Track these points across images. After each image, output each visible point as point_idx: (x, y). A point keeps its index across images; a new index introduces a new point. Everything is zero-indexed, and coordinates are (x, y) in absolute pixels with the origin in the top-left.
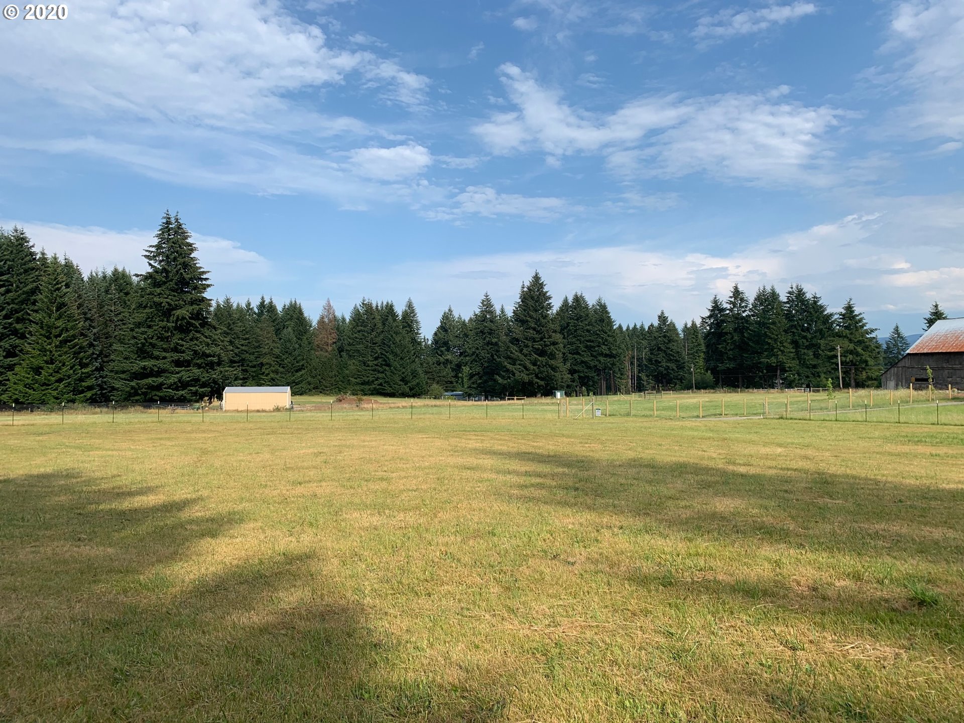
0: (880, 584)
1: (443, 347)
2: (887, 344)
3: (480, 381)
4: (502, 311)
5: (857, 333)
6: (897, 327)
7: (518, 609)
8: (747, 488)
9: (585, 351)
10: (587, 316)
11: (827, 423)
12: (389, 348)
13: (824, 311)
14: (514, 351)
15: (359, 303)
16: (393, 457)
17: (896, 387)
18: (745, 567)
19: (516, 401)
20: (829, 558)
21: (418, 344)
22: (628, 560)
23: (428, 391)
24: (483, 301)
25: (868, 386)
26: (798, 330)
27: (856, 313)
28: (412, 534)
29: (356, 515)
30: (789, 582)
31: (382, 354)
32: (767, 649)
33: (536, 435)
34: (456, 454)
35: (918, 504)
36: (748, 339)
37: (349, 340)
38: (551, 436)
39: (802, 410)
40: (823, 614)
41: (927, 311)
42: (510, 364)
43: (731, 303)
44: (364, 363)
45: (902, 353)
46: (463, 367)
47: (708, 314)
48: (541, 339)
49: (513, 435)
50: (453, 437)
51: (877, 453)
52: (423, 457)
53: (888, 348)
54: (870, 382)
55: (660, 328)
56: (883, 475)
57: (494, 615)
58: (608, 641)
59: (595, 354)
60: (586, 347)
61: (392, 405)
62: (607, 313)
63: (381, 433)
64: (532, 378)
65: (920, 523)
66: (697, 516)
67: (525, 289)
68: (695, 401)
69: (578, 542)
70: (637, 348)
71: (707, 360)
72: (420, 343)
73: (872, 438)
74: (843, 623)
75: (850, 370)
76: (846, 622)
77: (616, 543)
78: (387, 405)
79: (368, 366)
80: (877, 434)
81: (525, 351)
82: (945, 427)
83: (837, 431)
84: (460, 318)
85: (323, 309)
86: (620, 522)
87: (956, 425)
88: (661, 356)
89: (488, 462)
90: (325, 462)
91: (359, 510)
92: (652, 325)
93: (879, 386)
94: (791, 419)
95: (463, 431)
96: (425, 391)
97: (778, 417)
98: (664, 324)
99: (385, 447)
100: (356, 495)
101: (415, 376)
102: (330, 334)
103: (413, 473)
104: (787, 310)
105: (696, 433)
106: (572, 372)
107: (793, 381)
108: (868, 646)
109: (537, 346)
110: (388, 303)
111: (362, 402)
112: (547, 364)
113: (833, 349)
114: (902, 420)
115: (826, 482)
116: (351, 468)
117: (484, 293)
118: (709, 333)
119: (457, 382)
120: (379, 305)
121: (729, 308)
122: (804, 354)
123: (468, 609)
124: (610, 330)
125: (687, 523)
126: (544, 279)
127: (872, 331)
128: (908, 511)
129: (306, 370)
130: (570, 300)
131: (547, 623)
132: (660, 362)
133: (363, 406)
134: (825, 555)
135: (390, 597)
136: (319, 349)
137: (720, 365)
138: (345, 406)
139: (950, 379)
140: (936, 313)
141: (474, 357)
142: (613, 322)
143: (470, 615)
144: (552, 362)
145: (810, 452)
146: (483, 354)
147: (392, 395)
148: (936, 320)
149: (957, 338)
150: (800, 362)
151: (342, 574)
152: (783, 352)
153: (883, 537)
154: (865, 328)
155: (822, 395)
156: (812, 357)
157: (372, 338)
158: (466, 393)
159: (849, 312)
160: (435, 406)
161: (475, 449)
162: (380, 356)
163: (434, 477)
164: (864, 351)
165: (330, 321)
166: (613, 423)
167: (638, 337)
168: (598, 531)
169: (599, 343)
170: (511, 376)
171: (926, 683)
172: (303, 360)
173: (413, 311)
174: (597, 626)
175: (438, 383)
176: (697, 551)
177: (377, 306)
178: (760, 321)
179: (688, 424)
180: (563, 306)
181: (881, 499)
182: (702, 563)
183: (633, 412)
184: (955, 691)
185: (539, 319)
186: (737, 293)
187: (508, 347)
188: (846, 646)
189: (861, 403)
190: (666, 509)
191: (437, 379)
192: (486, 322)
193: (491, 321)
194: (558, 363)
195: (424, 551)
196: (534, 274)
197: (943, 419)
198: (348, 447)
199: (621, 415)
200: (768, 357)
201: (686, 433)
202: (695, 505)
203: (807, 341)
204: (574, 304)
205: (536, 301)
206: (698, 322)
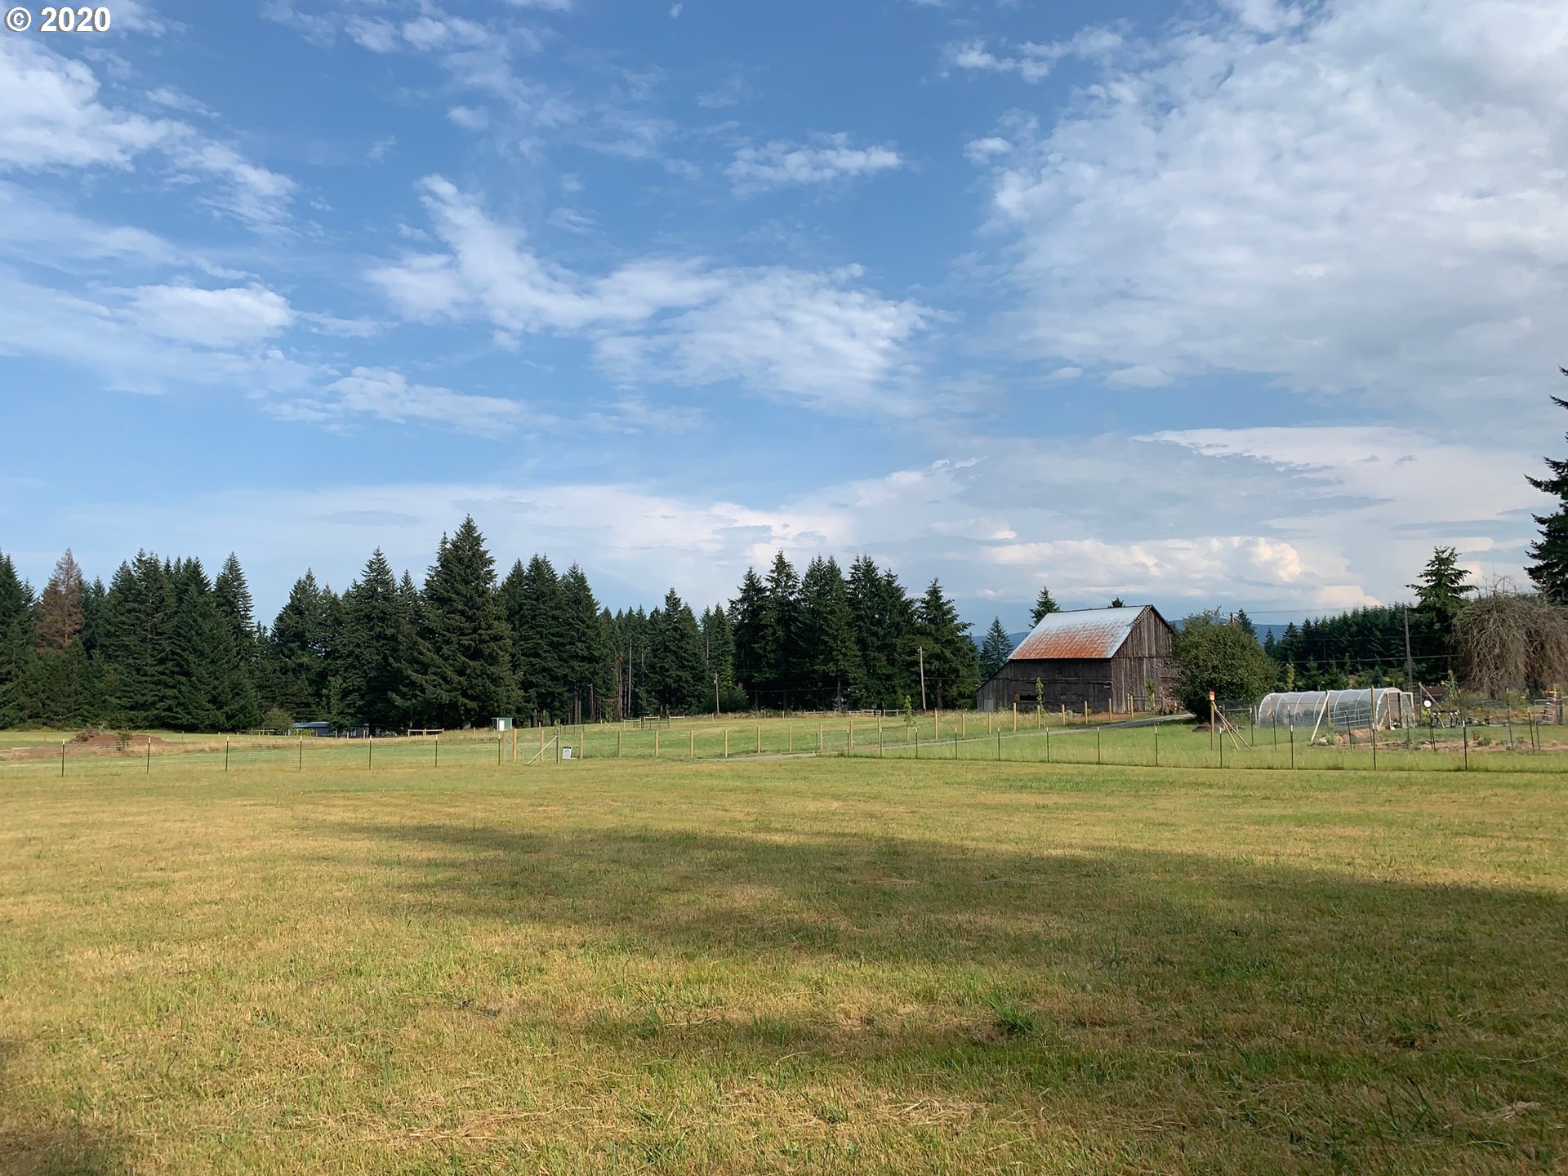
0: (960, 1005)
1: (293, 642)
2: (984, 645)
3: (361, 703)
4: (407, 580)
5: (944, 630)
6: (997, 622)
7: (389, 1103)
8: (784, 866)
9: (549, 651)
10: (554, 593)
11: (905, 763)
12: (189, 641)
13: (901, 596)
14: (425, 651)
15: (131, 558)
16: (181, 843)
17: (996, 709)
18: (771, 995)
19: (425, 737)
20: (892, 971)
21: (246, 636)
22: (589, 999)
23: (263, 720)
24: (371, 562)
25: (960, 707)
26: (865, 623)
27: (944, 600)
28: (200, 982)
29: (90, 954)
30: (834, 1013)
31: (174, 653)
32: (793, 1126)
33: (458, 795)
34: (305, 832)
35: (1016, 880)
36: (796, 635)
37: (108, 627)
38: (483, 795)
39: (870, 744)
40: (878, 1059)
41: (1034, 599)
42: (417, 672)
43: (772, 580)
44: (138, 671)
45: (1004, 658)
46: (330, 678)
47: (740, 595)
48: (475, 630)
49: (414, 795)
50: (301, 803)
51: (968, 806)
52: (240, 841)
53: (986, 651)
54: (962, 701)
55: (668, 616)
56: (973, 839)
57: (345, 1119)
58: (542, 1142)
59: (565, 655)
60: (551, 644)
61: (190, 747)
62: (587, 589)
63: (162, 798)
64: (455, 697)
65: (1017, 908)
66: (705, 917)
67: (448, 546)
68: (719, 730)
69: (508, 976)
70: (633, 646)
71: (737, 667)
72: (249, 635)
73: (961, 783)
74: (905, 1071)
75: (937, 683)
76: (910, 1069)
77: (571, 972)
78: (181, 746)
79: (145, 675)
80: (970, 776)
81: (446, 650)
82: (1057, 765)
83: (917, 774)
84: (327, 591)
85: (56, 567)
86: (583, 936)
87: (1070, 763)
88: (669, 661)
89: (361, 846)
90: (39, 857)
91: (98, 944)
92: (656, 611)
93: (973, 707)
94: (856, 756)
95: (324, 791)
96: (255, 720)
97: (836, 753)
98: (675, 610)
99: (167, 824)
100: (94, 916)
101: (238, 694)
102: (70, 615)
103: (216, 870)
104: (851, 594)
105: (716, 782)
106: (526, 685)
107: (860, 699)
108: (937, 1104)
109: (466, 642)
110: (189, 561)
111: (130, 742)
112: (483, 673)
113: (913, 652)
114: (1002, 757)
115: (896, 853)
116: (91, 867)
117: (373, 550)
118: (741, 626)
119: (318, 705)
120: (172, 564)
121: (769, 587)
122: (874, 658)
123: (295, 1113)
124: (590, 618)
125: (689, 929)
126: (481, 529)
127: (965, 626)
128: (1001, 892)
129: (16, 683)
130: (526, 567)
131: (440, 1121)
132: (667, 670)
133: (130, 749)
134: (887, 967)
135: (142, 1105)
136: (45, 643)
137: (756, 675)
138: (93, 749)
139: (1063, 697)
140: (1046, 603)
141: (350, 660)
142: (596, 604)
143: (298, 1122)
144: (493, 669)
145: (877, 807)
146: (367, 654)
147: (191, 729)
148: (1045, 613)
149: (1072, 638)
150: (868, 672)
151: (47, 1070)
152: (845, 655)
153: (967, 932)
154: (955, 622)
155: (898, 721)
156: (885, 663)
157: (155, 624)
158: (335, 723)
159: (934, 598)
160: (275, 747)
161: (342, 824)
162: (170, 656)
163: (257, 876)
164: (954, 655)
165: (71, 591)
166: (589, 770)
167: (634, 629)
168: (543, 953)
169: (572, 637)
170: (418, 693)
171: (1012, 1150)
172: (10, 662)
173: (238, 577)
174: (527, 1119)
175: (281, 706)
176: (700, 976)
177: (168, 566)
178: (813, 608)
179: (706, 767)
180: (513, 575)
181: (968, 875)
182: (706, 994)
183: (623, 751)
184: (1049, 1159)
185: (471, 597)
186: (781, 565)
187: (415, 643)
188: (907, 1106)
189: (950, 733)
190: (657, 908)
191: (280, 699)
192: (376, 600)
193: (385, 599)
194: (503, 670)
195: (220, 1013)
196: (463, 521)
197: (1055, 754)
198: (92, 826)
199: (604, 756)
200: (825, 663)
201: (703, 783)
202: (702, 899)
203: (878, 639)
204: (533, 574)
205: (468, 567)
206: (726, 608)
